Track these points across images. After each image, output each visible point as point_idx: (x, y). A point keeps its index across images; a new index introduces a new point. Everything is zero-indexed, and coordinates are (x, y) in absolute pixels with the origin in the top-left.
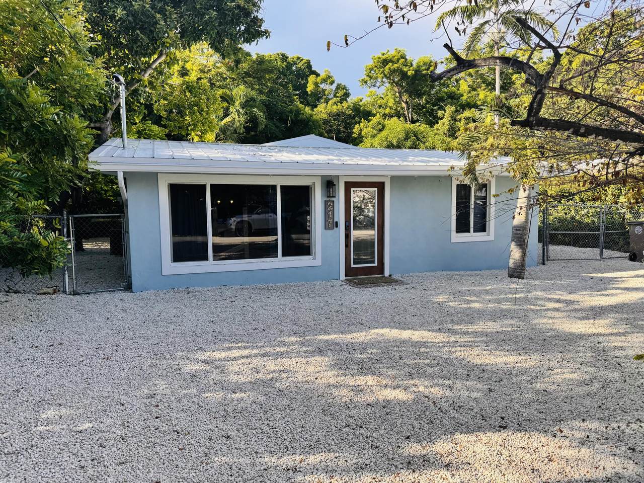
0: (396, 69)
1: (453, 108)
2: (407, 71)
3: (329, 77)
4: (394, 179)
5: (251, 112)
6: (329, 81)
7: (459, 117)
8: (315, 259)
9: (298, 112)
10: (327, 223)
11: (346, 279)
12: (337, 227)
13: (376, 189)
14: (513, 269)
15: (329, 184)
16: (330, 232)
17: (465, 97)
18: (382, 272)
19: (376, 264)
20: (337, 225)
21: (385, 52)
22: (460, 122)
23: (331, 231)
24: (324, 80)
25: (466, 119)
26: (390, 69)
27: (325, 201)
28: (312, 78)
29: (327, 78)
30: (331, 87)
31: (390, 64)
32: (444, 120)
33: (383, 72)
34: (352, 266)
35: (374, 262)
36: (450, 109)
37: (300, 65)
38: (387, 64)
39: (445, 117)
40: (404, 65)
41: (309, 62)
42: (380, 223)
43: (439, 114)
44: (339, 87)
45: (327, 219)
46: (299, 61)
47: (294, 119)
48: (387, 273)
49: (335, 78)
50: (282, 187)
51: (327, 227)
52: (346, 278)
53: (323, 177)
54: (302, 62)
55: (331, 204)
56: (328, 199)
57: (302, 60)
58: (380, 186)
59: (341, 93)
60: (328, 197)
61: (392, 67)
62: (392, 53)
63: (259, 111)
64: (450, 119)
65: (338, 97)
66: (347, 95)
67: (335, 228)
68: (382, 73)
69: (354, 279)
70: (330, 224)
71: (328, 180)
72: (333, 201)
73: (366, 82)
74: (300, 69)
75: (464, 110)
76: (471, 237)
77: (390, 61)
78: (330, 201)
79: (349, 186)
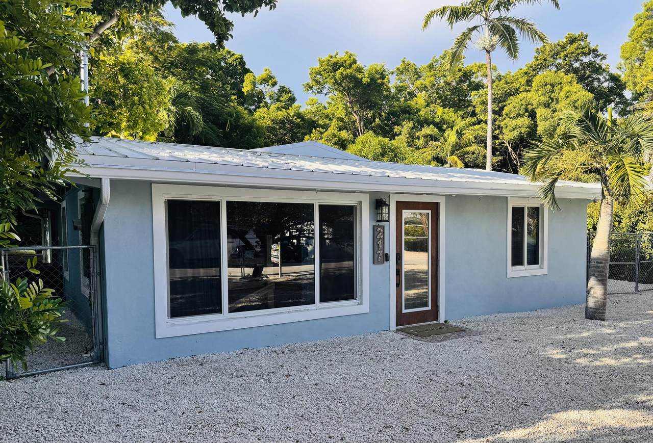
0: (349, 74)
1: (411, 124)
2: (362, 78)
3: (271, 77)
4: (448, 197)
5: (183, 111)
6: (270, 81)
7: (417, 134)
8: (361, 304)
9: (238, 116)
10: (376, 256)
11: (397, 330)
12: (387, 260)
13: (430, 212)
14: (594, 309)
15: (379, 204)
16: (379, 267)
17: (422, 113)
18: (436, 318)
19: (429, 308)
20: (387, 258)
21: (334, 55)
22: (419, 140)
23: (381, 265)
24: (265, 80)
25: (426, 136)
26: (342, 74)
27: (374, 226)
28: (248, 78)
29: (268, 78)
30: (272, 89)
31: (342, 69)
32: (400, 137)
33: (334, 77)
34: (403, 312)
35: (427, 305)
36: (407, 125)
37: (230, 61)
38: (339, 68)
39: (403, 133)
40: (357, 72)
41: (241, 58)
42: (434, 255)
43: (395, 130)
44: (282, 90)
45: (376, 249)
46: (229, 56)
47: (234, 123)
48: (442, 319)
49: (277, 79)
50: (320, 206)
51: (375, 261)
52: (398, 327)
53: (371, 193)
54: (234, 57)
55: (382, 231)
56: (377, 224)
57: (233, 54)
58: (434, 208)
59: (285, 97)
60: (378, 221)
61: (345, 72)
62: (342, 57)
63: (194, 109)
64: (408, 136)
65: (281, 101)
66: (292, 100)
67: (385, 262)
68: (332, 78)
69: (408, 328)
70: (380, 257)
71: (377, 199)
72: (383, 227)
73: (311, 87)
74: (231, 65)
75: (422, 126)
76: (526, 270)
77: (341, 65)
78: (379, 226)
79: (401, 206)
